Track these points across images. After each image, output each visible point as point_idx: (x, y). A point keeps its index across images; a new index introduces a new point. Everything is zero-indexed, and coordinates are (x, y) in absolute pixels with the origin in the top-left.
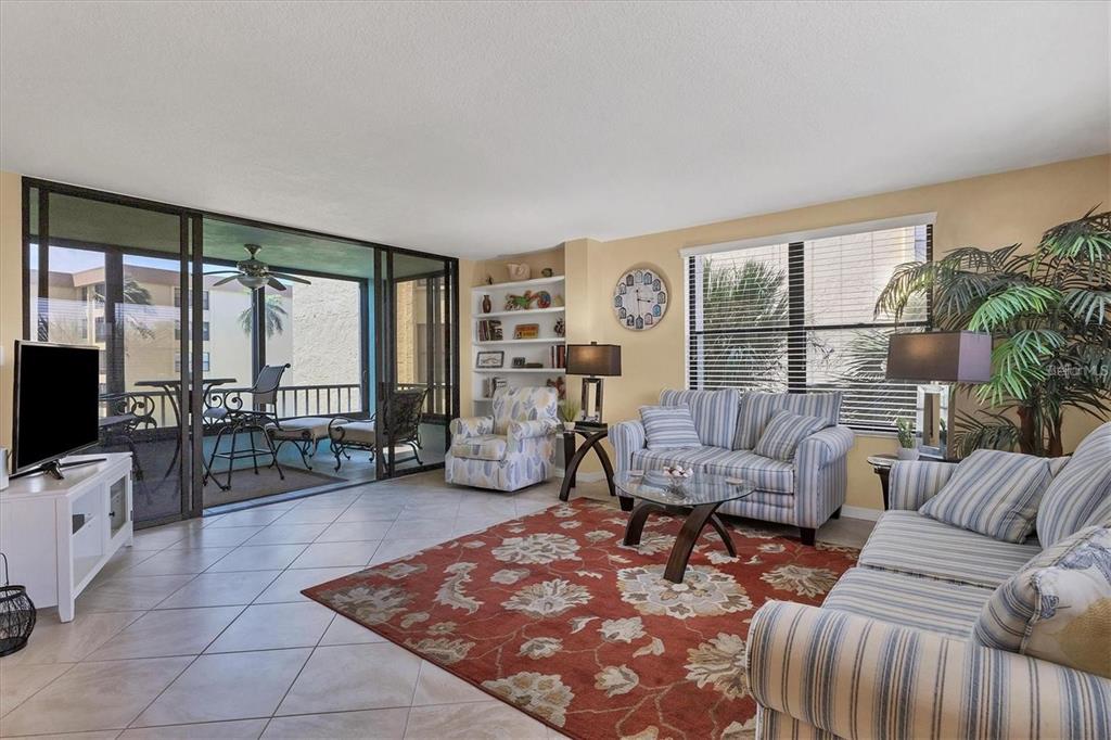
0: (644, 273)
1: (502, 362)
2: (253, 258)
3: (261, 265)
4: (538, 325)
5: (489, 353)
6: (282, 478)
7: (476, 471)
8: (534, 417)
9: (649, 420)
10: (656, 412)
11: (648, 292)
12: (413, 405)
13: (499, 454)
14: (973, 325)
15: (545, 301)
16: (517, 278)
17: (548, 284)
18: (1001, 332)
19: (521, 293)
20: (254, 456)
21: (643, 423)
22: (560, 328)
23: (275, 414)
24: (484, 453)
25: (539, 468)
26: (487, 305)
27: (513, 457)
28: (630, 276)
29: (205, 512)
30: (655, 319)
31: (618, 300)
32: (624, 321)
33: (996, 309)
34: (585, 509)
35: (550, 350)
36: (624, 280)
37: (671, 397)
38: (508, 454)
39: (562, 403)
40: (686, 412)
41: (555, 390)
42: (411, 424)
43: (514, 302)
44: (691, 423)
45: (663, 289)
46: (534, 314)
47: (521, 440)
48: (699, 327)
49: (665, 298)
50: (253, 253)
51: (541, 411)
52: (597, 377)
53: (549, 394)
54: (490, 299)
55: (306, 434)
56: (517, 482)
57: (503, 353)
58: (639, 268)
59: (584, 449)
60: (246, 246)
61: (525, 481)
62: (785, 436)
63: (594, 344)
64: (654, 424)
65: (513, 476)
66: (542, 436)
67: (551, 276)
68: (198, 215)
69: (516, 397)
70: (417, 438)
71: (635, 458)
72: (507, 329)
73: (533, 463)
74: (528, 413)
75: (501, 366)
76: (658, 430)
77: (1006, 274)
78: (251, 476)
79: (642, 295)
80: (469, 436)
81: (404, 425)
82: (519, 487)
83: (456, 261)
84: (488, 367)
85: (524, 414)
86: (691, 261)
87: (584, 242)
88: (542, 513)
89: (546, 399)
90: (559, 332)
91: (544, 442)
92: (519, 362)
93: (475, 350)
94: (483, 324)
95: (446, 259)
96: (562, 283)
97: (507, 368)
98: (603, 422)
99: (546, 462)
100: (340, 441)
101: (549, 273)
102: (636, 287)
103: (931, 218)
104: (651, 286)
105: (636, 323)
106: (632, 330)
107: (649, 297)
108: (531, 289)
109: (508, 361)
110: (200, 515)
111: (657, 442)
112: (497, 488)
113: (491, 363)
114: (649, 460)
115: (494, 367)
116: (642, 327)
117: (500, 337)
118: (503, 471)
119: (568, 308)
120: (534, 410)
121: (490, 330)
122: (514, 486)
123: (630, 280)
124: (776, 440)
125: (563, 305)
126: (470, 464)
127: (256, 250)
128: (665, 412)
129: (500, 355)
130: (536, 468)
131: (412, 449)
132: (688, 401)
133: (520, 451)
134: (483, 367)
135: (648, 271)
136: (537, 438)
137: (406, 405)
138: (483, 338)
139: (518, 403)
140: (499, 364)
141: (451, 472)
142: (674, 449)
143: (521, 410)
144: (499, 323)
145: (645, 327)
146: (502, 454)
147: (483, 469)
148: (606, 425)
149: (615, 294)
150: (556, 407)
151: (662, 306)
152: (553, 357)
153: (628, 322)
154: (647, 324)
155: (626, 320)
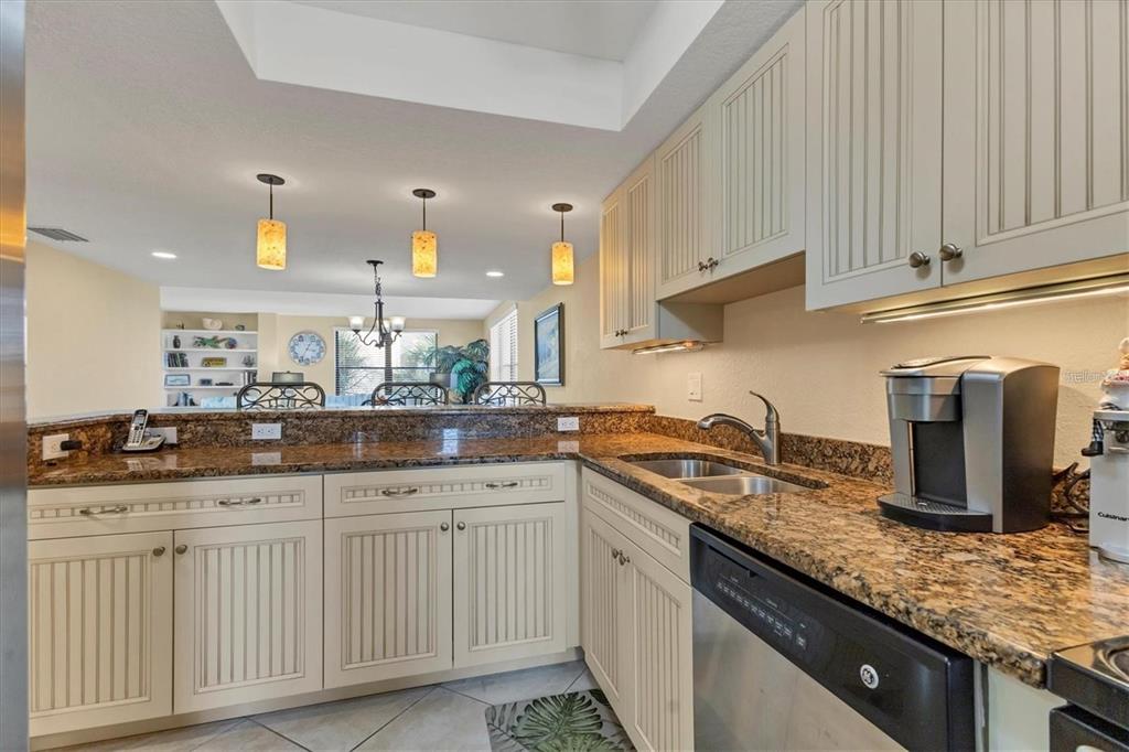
1: (189, 382)
4: (225, 359)
5: (176, 375)
14: (453, 370)
15: (232, 344)
16: (209, 327)
17: (236, 334)
18: (461, 373)
19: (210, 337)
22: (246, 362)
26: (176, 343)
28: (301, 336)
30: (318, 360)
31: (292, 348)
33: (459, 366)
36: (297, 338)
43: (202, 342)
45: (321, 345)
46: (222, 352)
49: (324, 350)
54: (180, 339)
57: (190, 376)
58: (307, 333)
63: (288, 372)
67: (243, 330)
72: (194, 360)
75: (188, 385)
77: (460, 356)
86: (336, 333)
90: (250, 364)
92: (206, 382)
93: (163, 372)
94: (172, 355)
96: (255, 336)
97: (194, 386)
101: (241, 328)
102: (304, 342)
103: (438, 331)
104: (315, 343)
105: (305, 362)
106: (303, 365)
108: (219, 336)
109: (195, 381)
113: (178, 383)
115: (180, 385)
117: (187, 365)
119: (259, 351)
121: (181, 360)
125: (255, 348)
129: (187, 377)
134: (172, 385)
135: (312, 334)
138: (171, 365)
140: (186, 383)
144: (186, 355)
145: (310, 364)
149: (289, 345)
151: (322, 354)
152: (245, 379)
153: (300, 361)
154: (312, 362)
155: (297, 360)
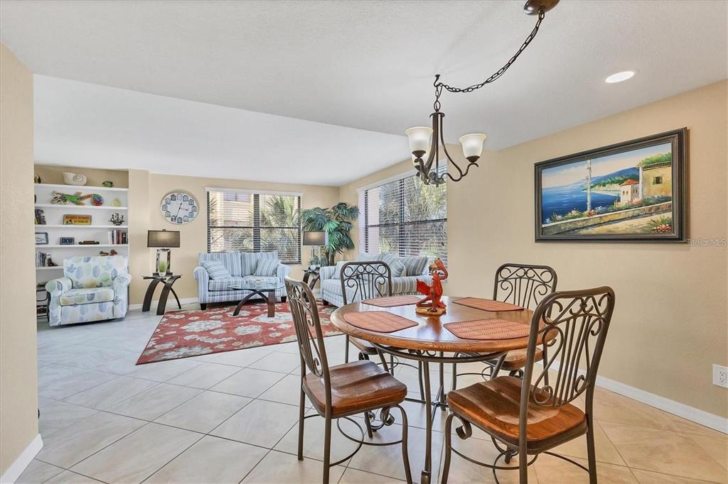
0: (183, 195)
1: (46, 241)
4: (90, 216)
8: (115, 274)
11: (186, 205)
14: (327, 230)
16: (72, 183)
17: (103, 191)
21: (206, 269)
22: (116, 220)
24: (99, 297)
28: (173, 195)
30: (190, 219)
31: (165, 207)
32: (169, 219)
35: (108, 233)
36: (169, 197)
38: (119, 295)
45: (195, 205)
46: (86, 209)
49: (195, 209)
57: (47, 234)
58: (180, 192)
62: (269, 267)
67: (111, 186)
71: (212, 284)
75: (47, 244)
79: (182, 206)
85: (106, 273)
86: (208, 193)
87: (145, 172)
89: (122, 263)
90: (115, 222)
92: (67, 241)
97: (54, 244)
102: (177, 201)
104: (187, 203)
105: (177, 220)
106: (175, 224)
107: (186, 207)
108: (83, 192)
117: (45, 223)
118: (118, 307)
119: (130, 209)
120: (115, 269)
123: (174, 197)
124: (265, 269)
129: (44, 235)
140: (44, 242)
141: (59, 317)
143: (102, 271)
144: (43, 212)
145: (183, 222)
147: (97, 308)
151: (195, 213)
152: (113, 237)
153: (172, 219)
154: (185, 221)
155: (170, 218)
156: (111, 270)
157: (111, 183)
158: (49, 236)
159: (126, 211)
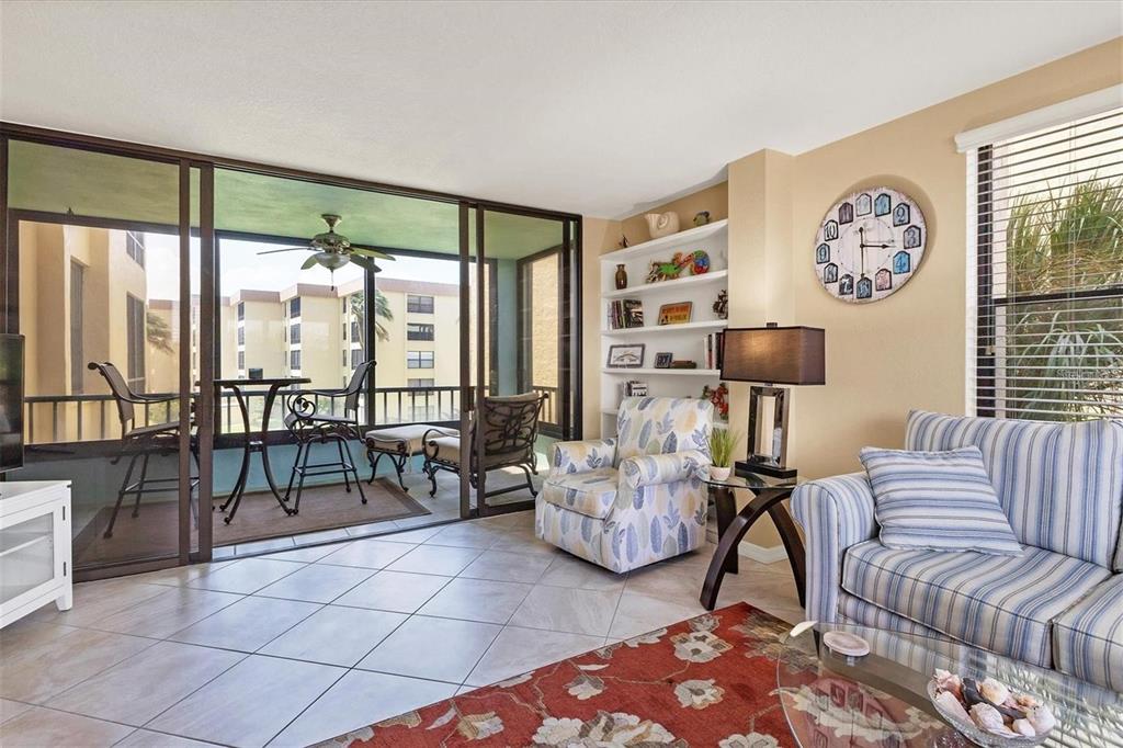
0: (875, 195)
1: (642, 361)
2: (332, 232)
3: (340, 239)
4: (691, 303)
5: (625, 346)
6: (364, 502)
7: (571, 529)
8: (671, 447)
9: (885, 478)
10: (899, 462)
11: (884, 230)
12: (522, 417)
13: (602, 509)
15: (700, 264)
16: (659, 233)
19: (667, 258)
20: (345, 472)
21: (870, 484)
22: (721, 307)
23: (356, 422)
24: (581, 503)
25: (675, 533)
26: (621, 280)
27: (626, 517)
28: (846, 205)
29: (217, 553)
30: (898, 279)
31: (823, 251)
32: (834, 287)
34: (741, 643)
35: (706, 340)
36: (835, 215)
37: (935, 431)
38: (617, 510)
39: (721, 426)
40: (975, 467)
41: (709, 406)
42: (521, 442)
43: (659, 272)
44: (989, 494)
45: (916, 220)
46: (686, 286)
47: (640, 490)
48: (999, 290)
49: (921, 237)
50: (331, 225)
51: (684, 437)
52: (776, 386)
53: (698, 411)
54: (626, 269)
55: (402, 448)
56: (630, 558)
57: (643, 347)
58: (862, 189)
59: (751, 513)
60: (324, 216)
61: (646, 555)
63: (772, 327)
64: (897, 490)
65: (623, 548)
66: (682, 480)
67: (708, 222)
68: (207, 164)
69: (650, 413)
70: (531, 460)
71: (851, 564)
72: (650, 311)
73: (663, 525)
74: (663, 439)
75: (640, 366)
76: (908, 503)
78: (341, 494)
79: (870, 237)
80: (572, 471)
81: (510, 442)
82: (633, 566)
83: (578, 219)
84: (623, 366)
85: (656, 441)
86: (981, 157)
87: (760, 157)
88: (654, 640)
89: (692, 419)
90: (721, 311)
91: (685, 490)
92: (664, 360)
93: (606, 343)
94: (616, 306)
95: (565, 218)
96: (724, 233)
97: (649, 368)
98: (789, 466)
99: (690, 522)
100: (434, 459)
101: (706, 218)
102: (858, 223)
104: (889, 219)
105: (859, 289)
106: (851, 303)
107: (885, 239)
108: (681, 249)
109: (650, 358)
110: (208, 559)
111: (904, 531)
112: (599, 563)
113: (626, 361)
114: (885, 576)
115: (629, 366)
116: (869, 296)
117: (640, 324)
118: (608, 539)
119: (731, 272)
120: (673, 435)
121: (625, 314)
122: (624, 566)
123: (847, 213)
125: (726, 267)
126: (564, 518)
127: (335, 220)
128: (921, 465)
129: (641, 349)
130: (670, 534)
131: (523, 471)
132: (979, 439)
133: (639, 505)
134: (616, 366)
135: (884, 191)
136: (672, 484)
137: (511, 417)
138: (617, 324)
139: (649, 422)
140: (638, 362)
141: (542, 524)
142: (946, 551)
143: (653, 435)
144: (639, 303)
146: (607, 509)
147: (580, 528)
148: (793, 473)
149: (817, 240)
150: (709, 432)
151: (916, 254)
152: (710, 350)
153: (842, 287)
154: (880, 289)
155: (837, 285)
156: (667, 434)
157: (707, 214)
158: (647, 349)
159: (725, 279)
